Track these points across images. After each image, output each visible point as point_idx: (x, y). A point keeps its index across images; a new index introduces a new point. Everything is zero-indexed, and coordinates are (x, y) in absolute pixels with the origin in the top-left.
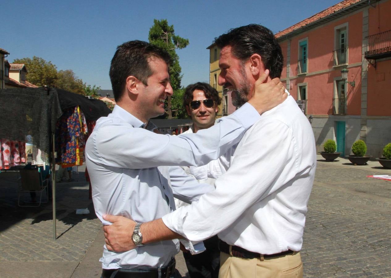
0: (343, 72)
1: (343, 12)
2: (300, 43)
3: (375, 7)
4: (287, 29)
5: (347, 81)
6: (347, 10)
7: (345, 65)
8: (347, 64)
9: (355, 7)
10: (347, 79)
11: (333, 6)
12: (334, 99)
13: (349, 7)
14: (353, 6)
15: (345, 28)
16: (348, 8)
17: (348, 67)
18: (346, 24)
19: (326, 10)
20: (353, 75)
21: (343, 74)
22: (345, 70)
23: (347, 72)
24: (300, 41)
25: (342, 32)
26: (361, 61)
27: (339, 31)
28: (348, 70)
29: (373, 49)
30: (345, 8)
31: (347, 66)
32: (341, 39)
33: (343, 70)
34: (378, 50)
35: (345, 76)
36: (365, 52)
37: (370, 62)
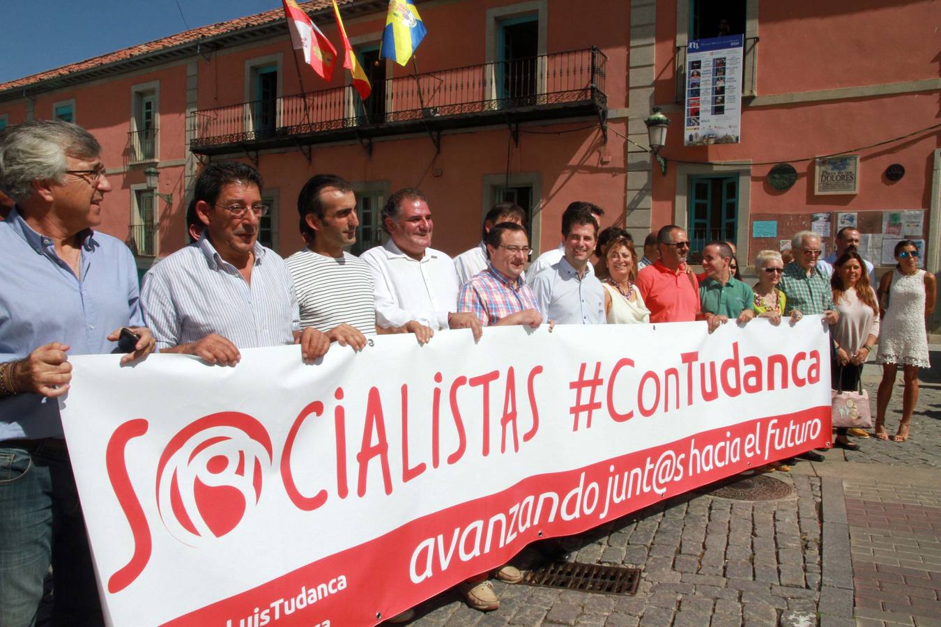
0: (149, 173)
1: (146, 59)
2: (56, 109)
3: (209, 60)
4: (28, 78)
5: (157, 191)
6: (156, 57)
7: (152, 161)
8: (157, 160)
9: (170, 53)
10: (156, 188)
11: (130, 49)
12: (131, 227)
13: (160, 50)
14: (168, 51)
15: (152, 92)
16: (159, 53)
17: (159, 166)
18: (155, 85)
19: (114, 53)
20: (169, 182)
21: (148, 178)
22: (153, 170)
23: (157, 174)
24: (55, 105)
25: (147, 99)
26: (185, 157)
27: (140, 95)
28: (159, 171)
29: (205, 136)
30: (152, 52)
31: (157, 163)
32: (144, 111)
33: (148, 170)
34: (214, 138)
35: (152, 182)
36: (191, 140)
37: (201, 160)
